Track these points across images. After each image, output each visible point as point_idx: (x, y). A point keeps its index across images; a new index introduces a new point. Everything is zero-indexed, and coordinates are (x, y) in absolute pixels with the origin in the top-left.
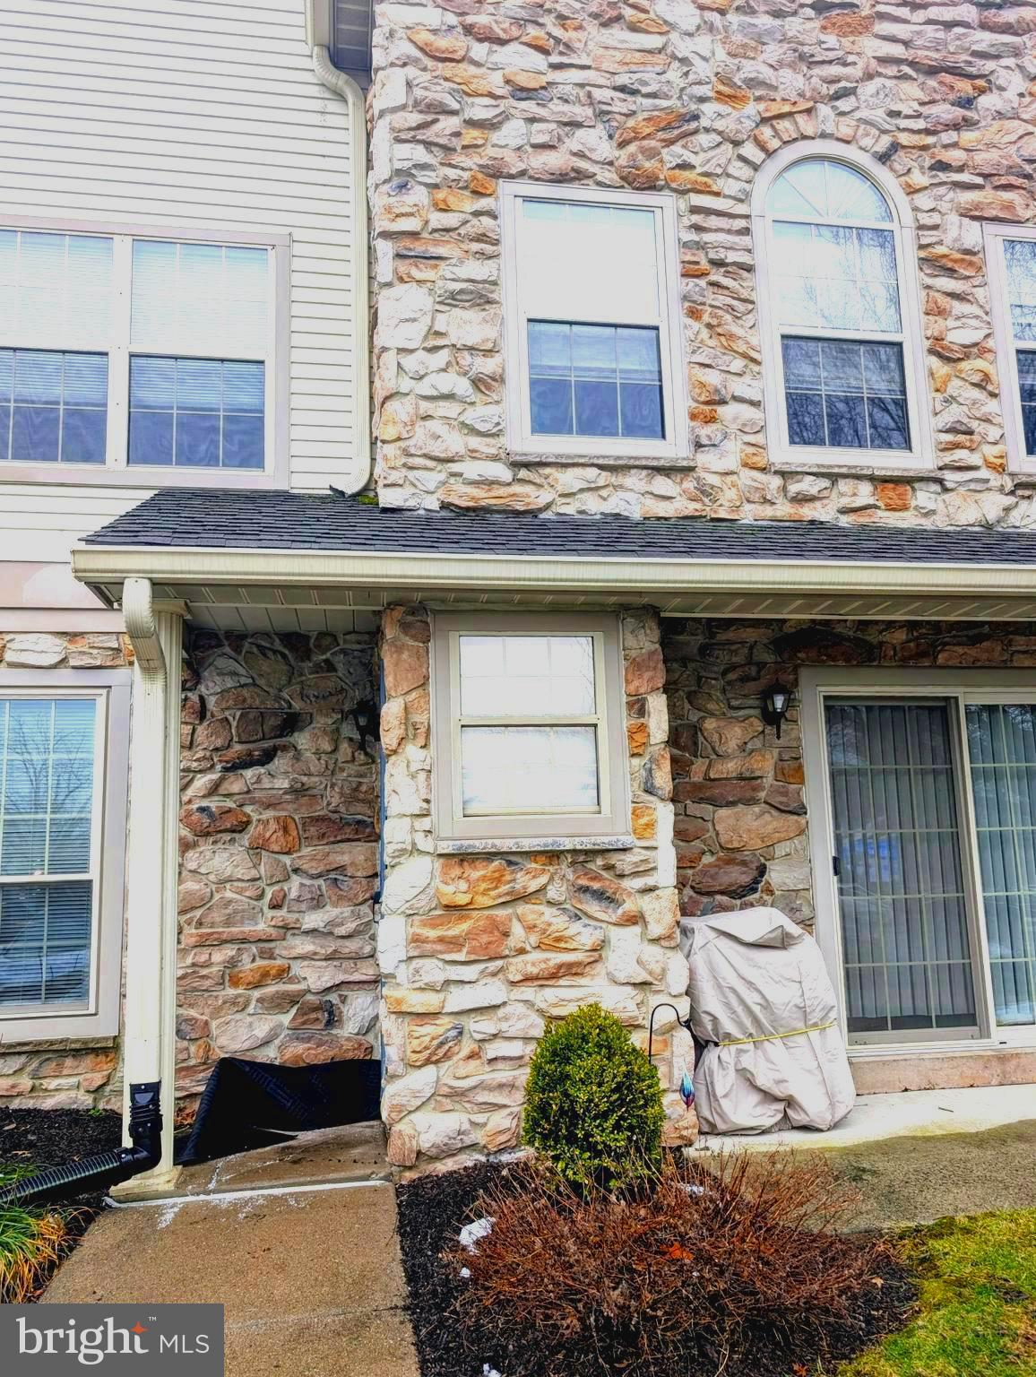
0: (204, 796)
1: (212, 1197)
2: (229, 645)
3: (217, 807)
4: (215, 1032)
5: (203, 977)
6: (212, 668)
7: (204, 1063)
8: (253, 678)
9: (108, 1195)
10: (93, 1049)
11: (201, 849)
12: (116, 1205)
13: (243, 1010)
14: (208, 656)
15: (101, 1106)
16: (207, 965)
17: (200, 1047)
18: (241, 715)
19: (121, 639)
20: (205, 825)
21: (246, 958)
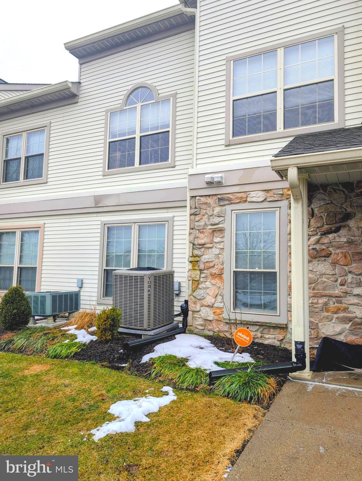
0: (314, 244)
1: (325, 385)
2: (322, 189)
3: (319, 248)
4: (320, 327)
5: (315, 307)
6: (316, 198)
7: (317, 338)
8: (331, 201)
9: (288, 375)
10: (279, 327)
11: (314, 263)
12: (291, 379)
13: (330, 321)
14: (314, 194)
15: (282, 346)
16: (317, 303)
17: (315, 332)
18: (327, 214)
19: (284, 191)
20: (315, 254)
21: (331, 303)
